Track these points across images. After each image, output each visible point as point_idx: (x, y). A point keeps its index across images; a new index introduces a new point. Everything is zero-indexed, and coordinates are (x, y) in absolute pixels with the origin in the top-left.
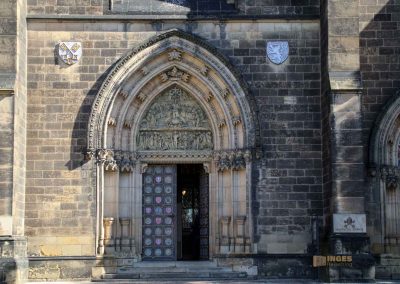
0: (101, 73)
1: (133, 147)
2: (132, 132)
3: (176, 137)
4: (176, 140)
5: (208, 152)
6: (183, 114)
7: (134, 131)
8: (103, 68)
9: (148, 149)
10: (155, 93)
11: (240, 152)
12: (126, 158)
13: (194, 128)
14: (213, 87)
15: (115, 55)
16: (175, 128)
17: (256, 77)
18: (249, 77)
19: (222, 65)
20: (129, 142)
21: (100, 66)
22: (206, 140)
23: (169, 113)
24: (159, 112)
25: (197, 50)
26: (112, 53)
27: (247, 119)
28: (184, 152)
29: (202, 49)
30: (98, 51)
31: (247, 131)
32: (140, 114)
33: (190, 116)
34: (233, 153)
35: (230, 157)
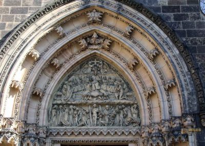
0: (8, 30)
1: (43, 121)
2: (43, 103)
3: (95, 111)
4: (95, 115)
5: (134, 129)
6: (104, 86)
7: (45, 103)
8: (10, 26)
9: (62, 125)
10: (73, 62)
11: (178, 121)
12: (32, 132)
13: (117, 101)
14: (139, 50)
15: (26, 13)
16: (95, 100)
17: (190, 34)
18: (182, 34)
19: (149, 22)
20: (38, 114)
21: (7, 23)
22: (132, 114)
23: (88, 86)
24: (76, 84)
25: (120, 8)
26: (23, 11)
27: (185, 79)
28: (105, 129)
29: (125, 7)
30: (8, 9)
31: (186, 93)
32: (53, 84)
33: (111, 89)
34: (167, 124)
35: (164, 130)
